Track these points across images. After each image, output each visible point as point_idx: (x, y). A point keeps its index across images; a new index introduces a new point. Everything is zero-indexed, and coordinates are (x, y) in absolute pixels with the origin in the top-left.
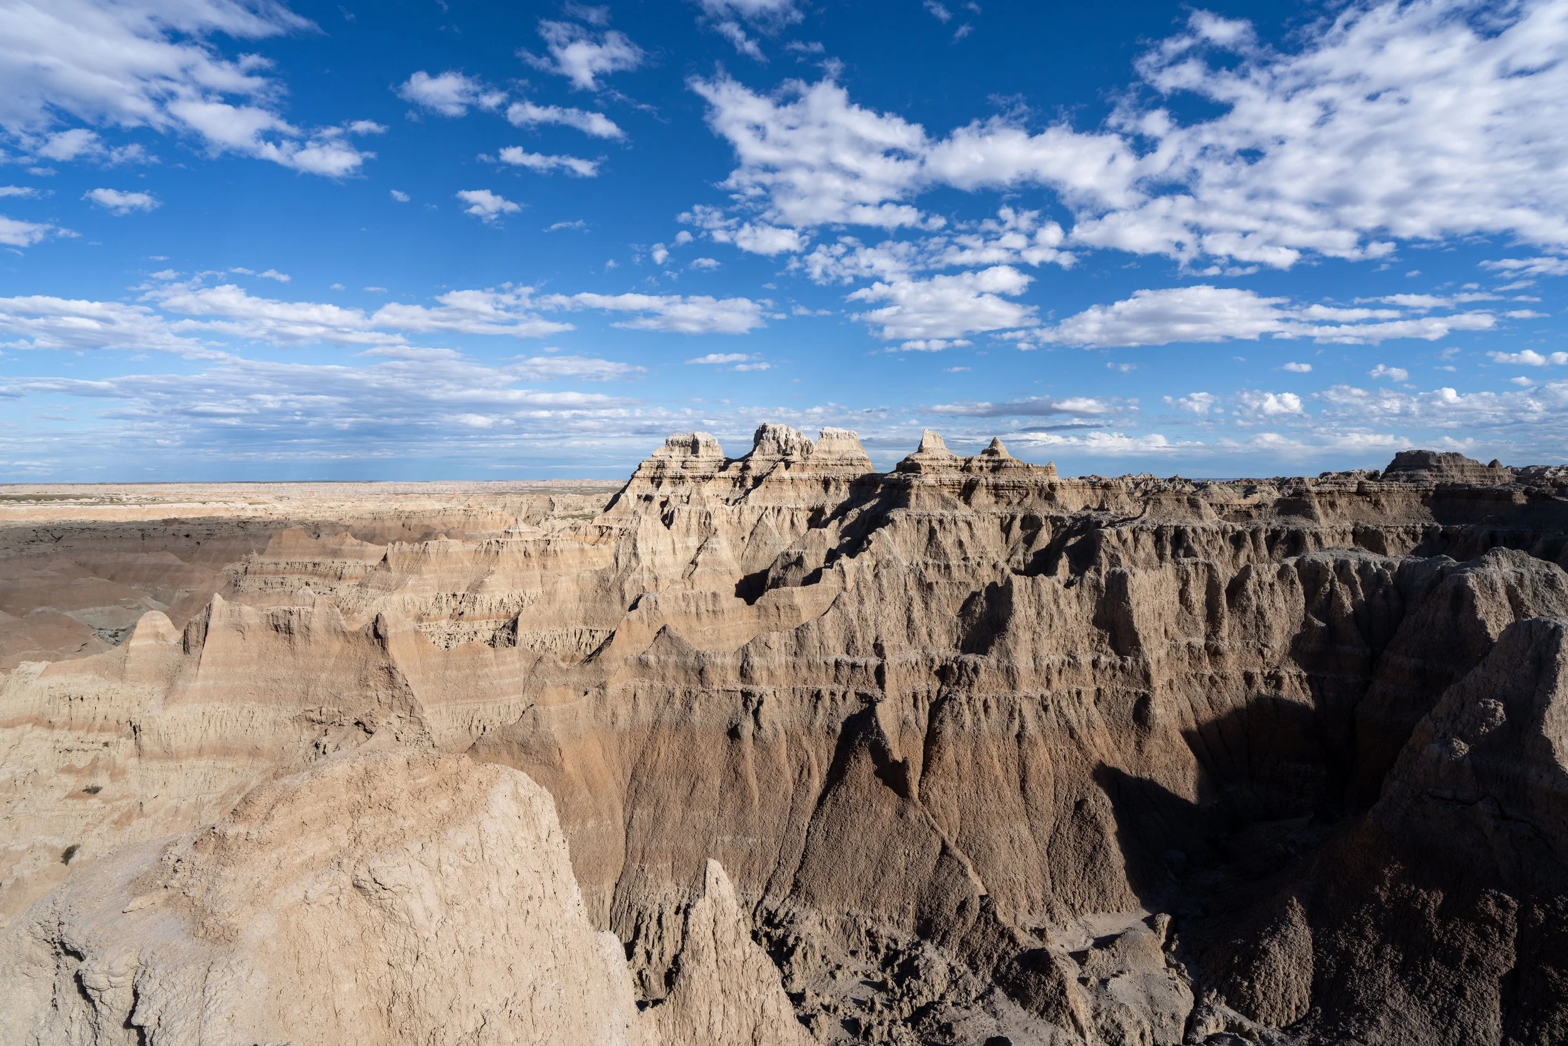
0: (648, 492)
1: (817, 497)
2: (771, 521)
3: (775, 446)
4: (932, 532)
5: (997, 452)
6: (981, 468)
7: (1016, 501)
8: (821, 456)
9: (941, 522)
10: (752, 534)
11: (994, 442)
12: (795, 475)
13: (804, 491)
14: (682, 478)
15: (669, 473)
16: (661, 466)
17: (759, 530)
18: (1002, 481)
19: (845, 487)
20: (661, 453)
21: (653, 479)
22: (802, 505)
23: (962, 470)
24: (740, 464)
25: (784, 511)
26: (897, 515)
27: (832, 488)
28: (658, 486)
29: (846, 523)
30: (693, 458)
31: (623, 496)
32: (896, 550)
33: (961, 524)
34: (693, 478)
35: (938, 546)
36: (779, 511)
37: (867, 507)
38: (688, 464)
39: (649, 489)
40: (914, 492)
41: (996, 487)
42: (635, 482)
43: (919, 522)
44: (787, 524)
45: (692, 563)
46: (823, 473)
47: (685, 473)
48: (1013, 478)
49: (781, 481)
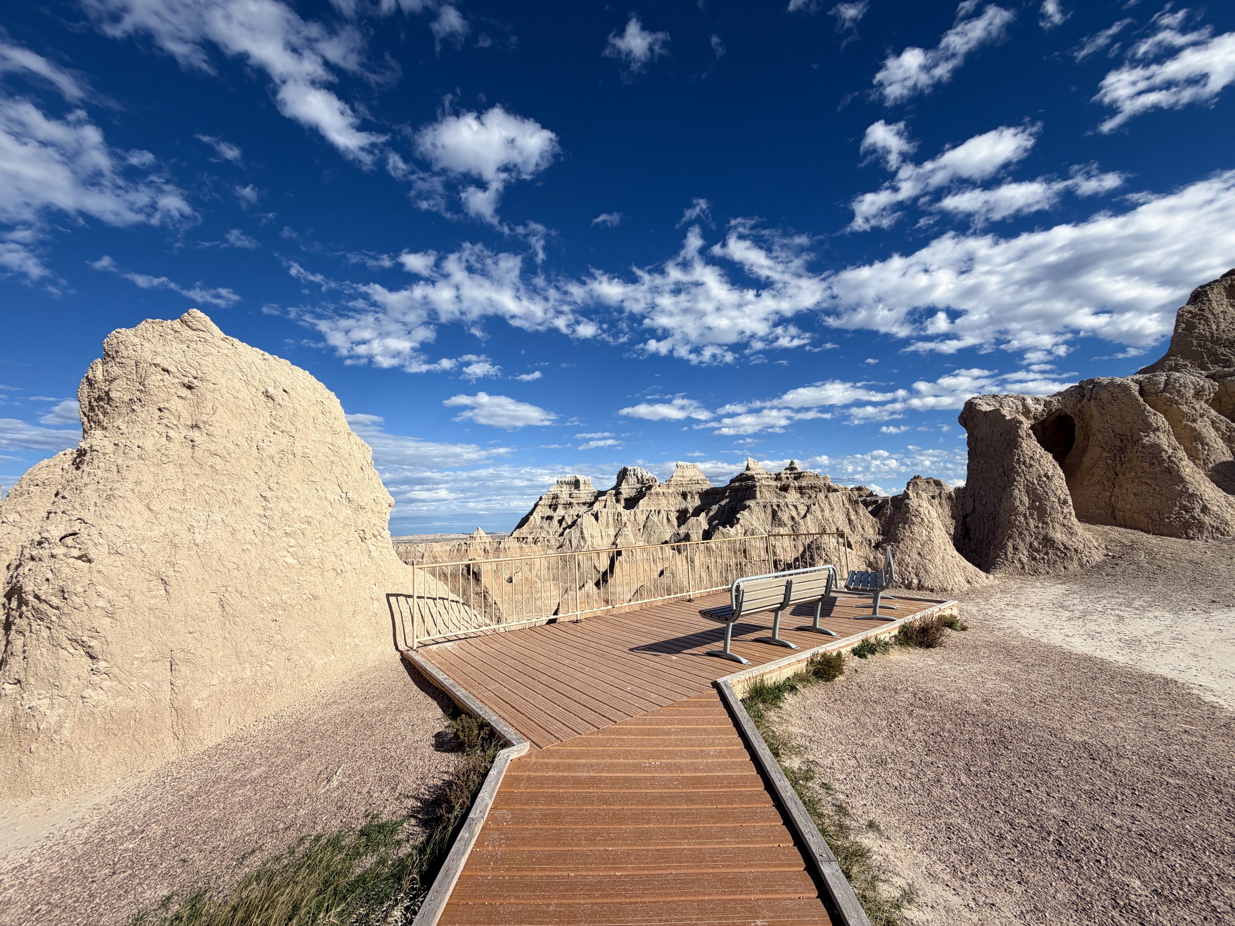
0: (549, 514)
1: (680, 504)
2: (655, 518)
3: (636, 479)
4: (774, 513)
5: (795, 468)
6: (787, 478)
7: (814, 496)
8: (678, 479)
9: (778, 506)
10: (644, 527)
11: (792, 463)
12: (664, 490)
13: (672, 500)
14: (571, 504)
15: (562, 501)
16: (556, 497)
17: (649, 524)
18: (804, 484)
19: (697, 497)
20: (554, 490)
21: (550, 506)
22: (673, 509)
23: (776, 480)
24: (614, 492)
25: (662, 512)
26: (751, 503)
27: (689, 498)
28: (555, 510)
29: (711, 513)
30: (576, 491)
31: (531, 518)
32: (756, 524)
33: (790, 507)
34: (578, 504)
35: (780, 520)
36: (659, 512)
37: (723, 503)
38: (574, 495)
39: (549, 512)
40: (758, 489)
41: (800, 488)
42: (539, 508)
43: (765, 507)
44: (665, 520)
45: (613, 544)
46: (681, 489)
47: (572, 500)
48: (810, 482)
49: (657, 494)
